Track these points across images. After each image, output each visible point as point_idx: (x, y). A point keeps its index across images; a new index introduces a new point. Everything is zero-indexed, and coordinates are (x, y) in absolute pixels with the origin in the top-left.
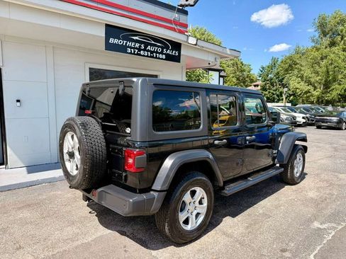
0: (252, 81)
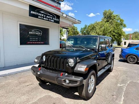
0: (78, 33)
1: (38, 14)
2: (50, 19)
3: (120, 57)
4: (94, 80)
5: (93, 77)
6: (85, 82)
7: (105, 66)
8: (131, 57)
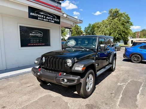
0: (82, 33)
1: (38, 15)
2: (51, 20)
3: (123, 56)
4: (92, 79)
5: (91, 76)
6: (82, 81)
7: (106, 66)
8: (136, 56)
